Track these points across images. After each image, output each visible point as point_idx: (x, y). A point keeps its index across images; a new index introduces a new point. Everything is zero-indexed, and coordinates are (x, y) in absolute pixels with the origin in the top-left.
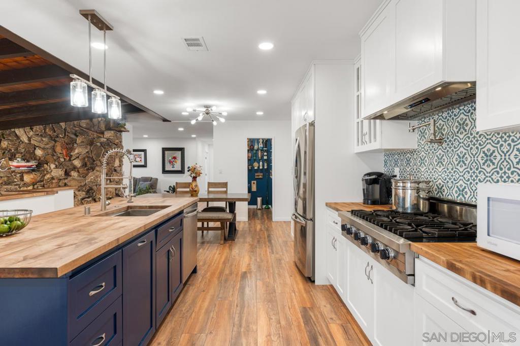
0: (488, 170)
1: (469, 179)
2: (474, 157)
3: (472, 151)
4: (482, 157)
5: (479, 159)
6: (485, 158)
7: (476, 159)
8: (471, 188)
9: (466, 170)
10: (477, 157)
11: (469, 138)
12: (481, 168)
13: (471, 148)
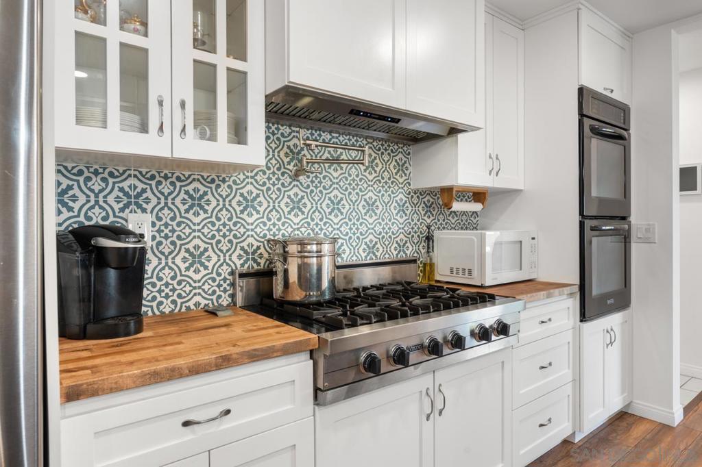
0: (371, 221)
1: (347, 233)
2: (354, 205)
3: (351, 196)
4: (364, 206)
5: (360, 207)
6: (367, 208)
7: (356, 207)
8: (351, 244)
9: (342, 221)
10: (358, 205)
11: (347, 180)
12: (362, 219)
13: (350, 193)
